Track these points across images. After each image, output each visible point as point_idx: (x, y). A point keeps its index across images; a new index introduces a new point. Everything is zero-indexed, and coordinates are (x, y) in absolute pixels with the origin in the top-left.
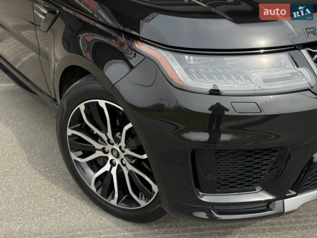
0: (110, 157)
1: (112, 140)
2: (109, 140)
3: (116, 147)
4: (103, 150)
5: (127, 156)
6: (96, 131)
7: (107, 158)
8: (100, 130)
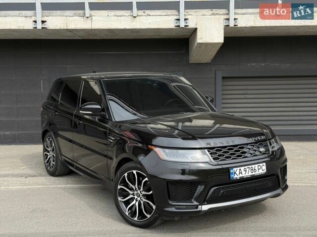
0: (136, 197)
1: (137, 189)
2: (136, 189)
3: (139, 192)
4: (133, 194)
5: (143, 195)
6: (131, 185)
7: (134, 198)
8: (132, 184)
